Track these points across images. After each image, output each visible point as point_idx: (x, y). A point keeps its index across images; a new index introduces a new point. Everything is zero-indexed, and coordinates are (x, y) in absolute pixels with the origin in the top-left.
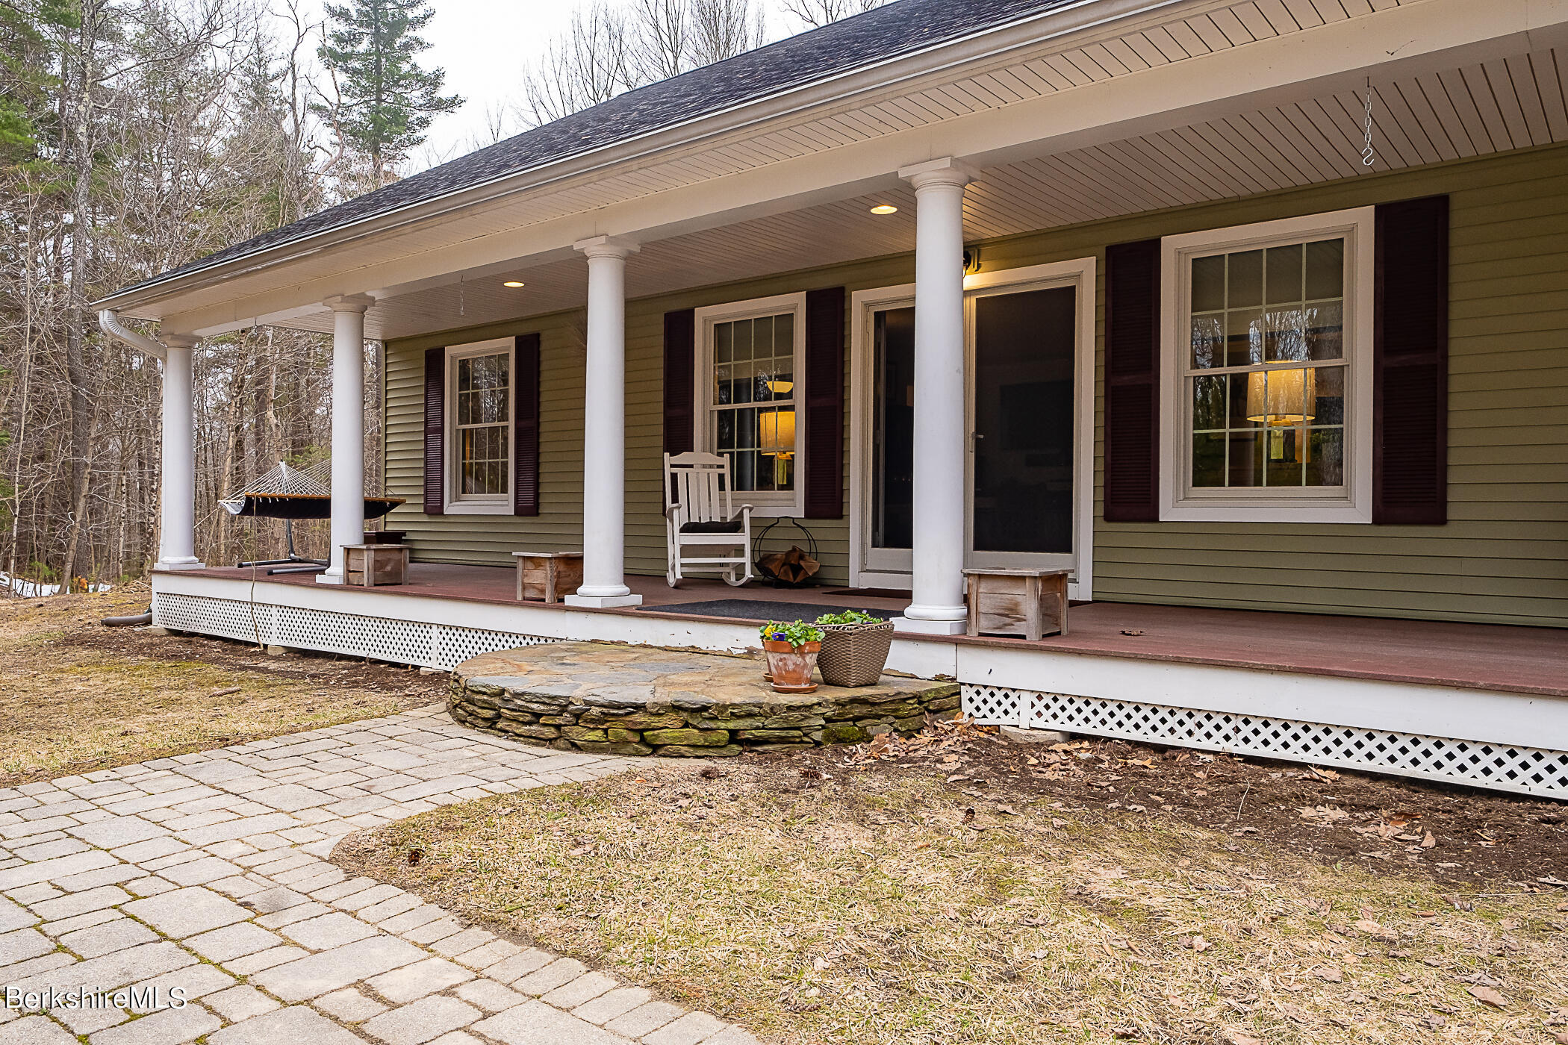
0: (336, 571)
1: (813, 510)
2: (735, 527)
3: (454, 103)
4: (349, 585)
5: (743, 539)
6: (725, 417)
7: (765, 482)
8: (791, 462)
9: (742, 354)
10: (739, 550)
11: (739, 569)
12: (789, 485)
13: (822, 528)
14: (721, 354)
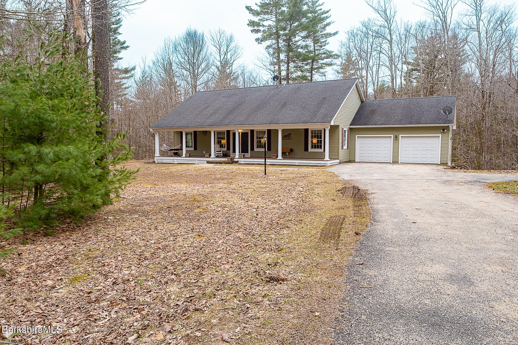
0: (184, 156)
1: (227, 150)
2: (221, 151)
3: (127, 47)
4: (186, 157)
5: (222, 152)
6: (218, 141)
7: (223, 147)
8: (225, 145)
9: (220, 135)
10: (221, 153)
11: (221, 155)
12: (225, 147)
13: (228, 151)
14: (218, 135)
